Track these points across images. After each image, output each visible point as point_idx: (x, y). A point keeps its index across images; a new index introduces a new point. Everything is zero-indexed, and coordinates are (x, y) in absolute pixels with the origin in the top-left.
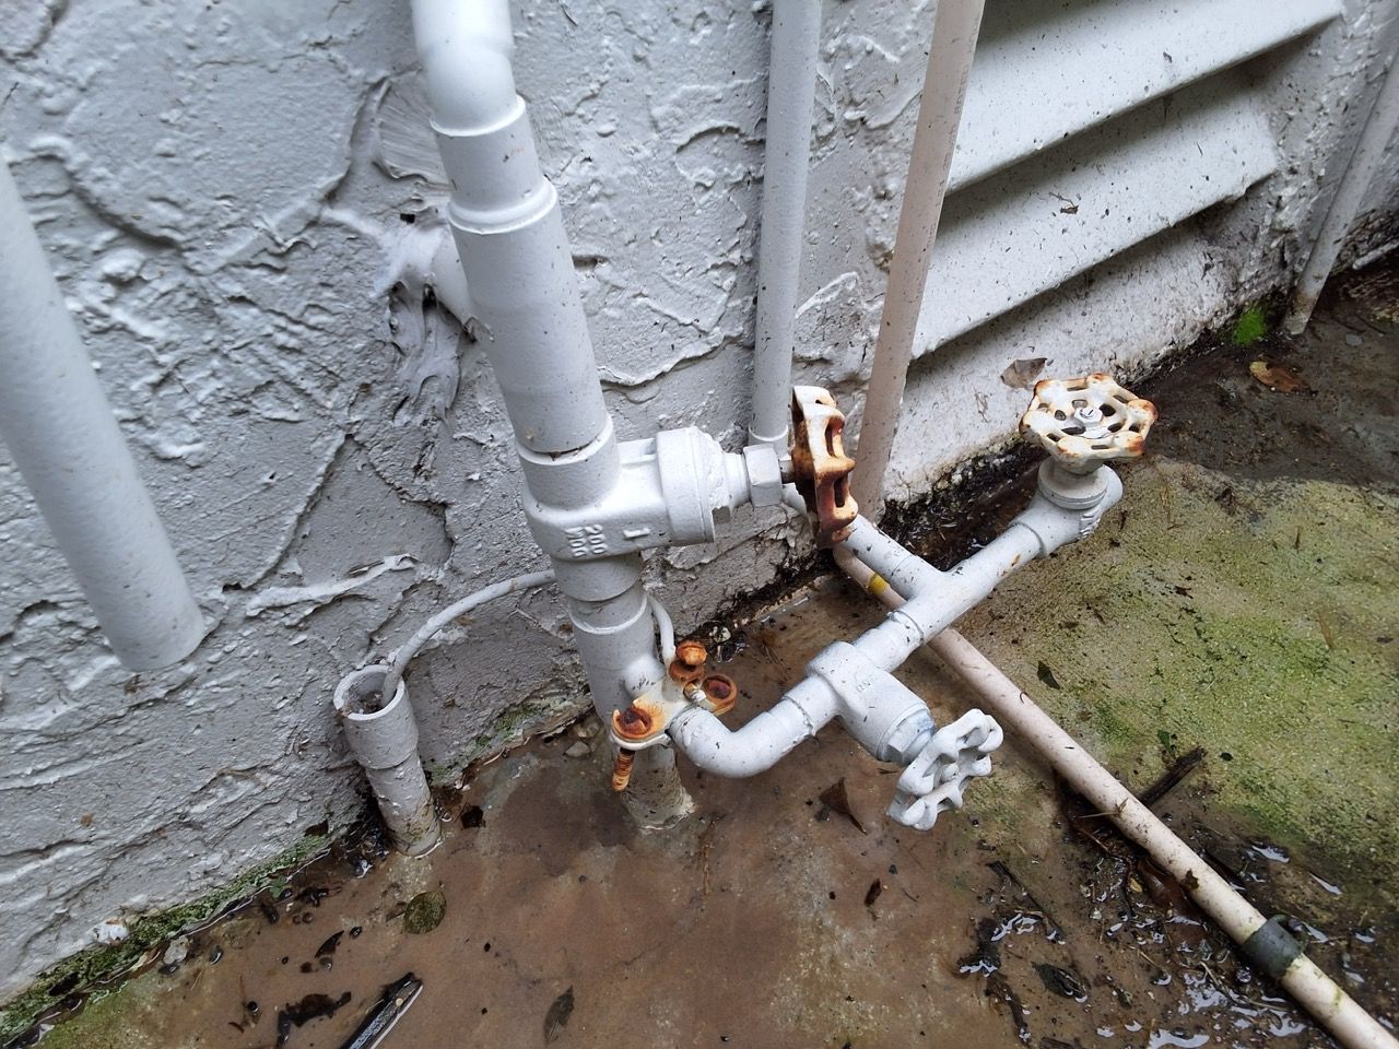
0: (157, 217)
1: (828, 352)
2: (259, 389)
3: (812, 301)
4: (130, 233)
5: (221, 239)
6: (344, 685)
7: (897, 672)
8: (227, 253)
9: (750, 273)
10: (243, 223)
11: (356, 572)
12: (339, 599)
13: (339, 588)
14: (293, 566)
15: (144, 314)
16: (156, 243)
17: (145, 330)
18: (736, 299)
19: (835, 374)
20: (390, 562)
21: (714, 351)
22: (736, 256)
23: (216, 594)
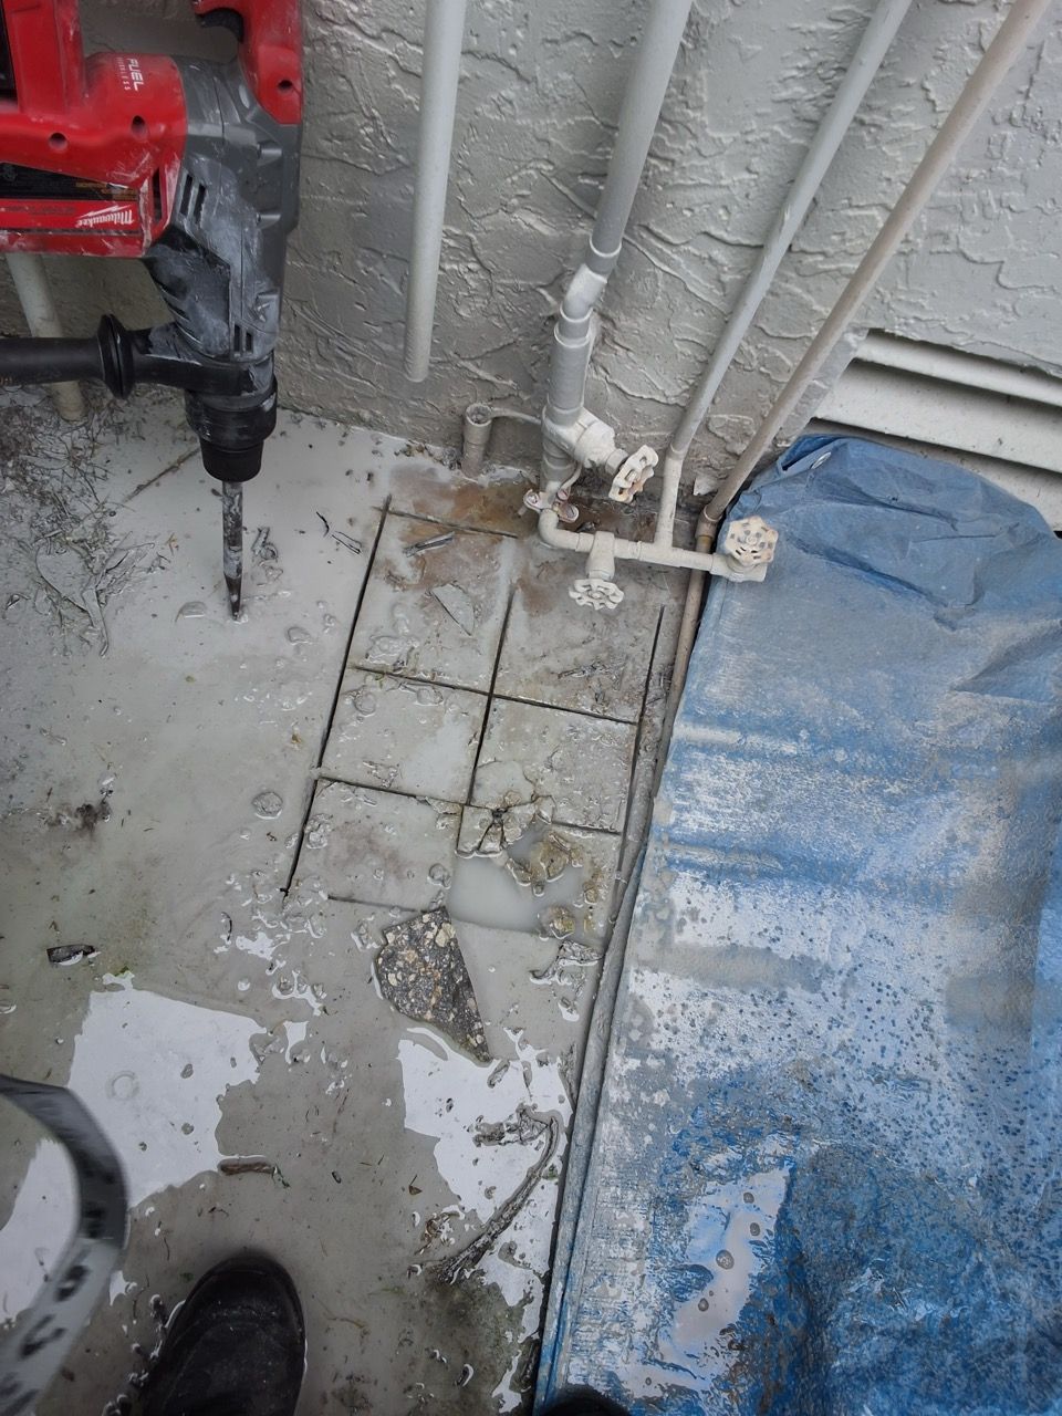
0: (489, 264)
1: (727, 438)
2: (494, 315)
3: (725, 416)
4: (479, 262)
5: (504, 277)
6: (476, 405)
7: (615, 558)
8: (504, 281)
9: (695, 390)
10: (512, 278)
11: (497, 376)
12: (487, 381)
13: (490, 378)
14: (479, 362)
15: (474, 280)
16: (484, 268)
17: (471, 283)
18: (685, 394)
19: (728, 448)
20: (511, 382)
21: (668, 404)
22: (691, 381)
23: (451, 353)
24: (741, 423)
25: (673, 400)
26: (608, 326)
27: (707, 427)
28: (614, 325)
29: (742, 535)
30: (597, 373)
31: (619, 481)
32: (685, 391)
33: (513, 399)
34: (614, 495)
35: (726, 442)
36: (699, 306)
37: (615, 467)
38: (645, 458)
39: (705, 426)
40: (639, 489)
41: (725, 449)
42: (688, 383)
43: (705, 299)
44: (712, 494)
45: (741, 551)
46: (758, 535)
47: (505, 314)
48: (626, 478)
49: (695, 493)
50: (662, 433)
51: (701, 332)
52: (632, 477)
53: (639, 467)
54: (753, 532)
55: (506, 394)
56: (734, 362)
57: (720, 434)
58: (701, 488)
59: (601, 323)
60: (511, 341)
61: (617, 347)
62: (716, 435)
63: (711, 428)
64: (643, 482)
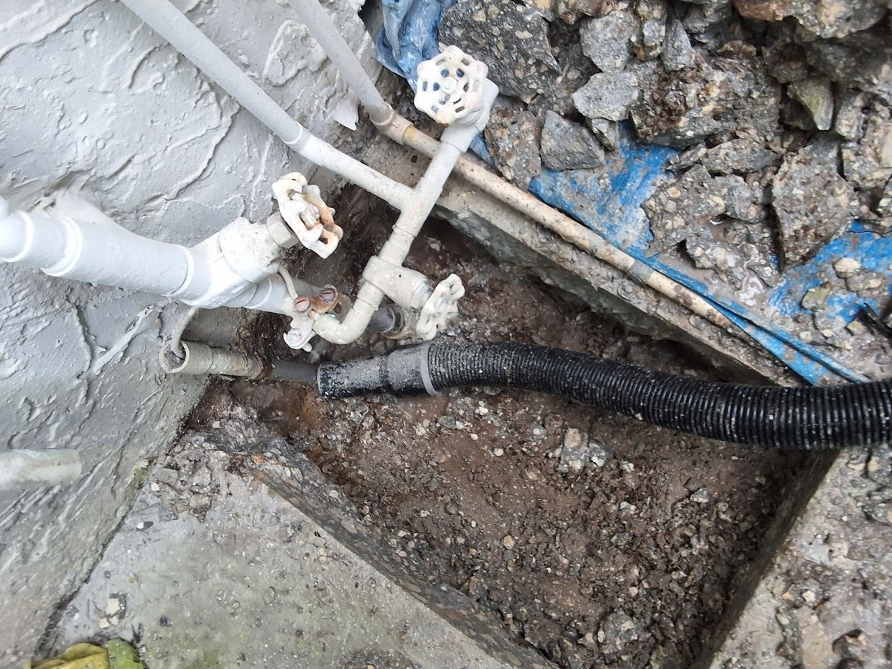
1: (300, 64)
2: (23, 331)
3: (270, 57)
11: (127, 329)
12: (130, 343)
13: (127, 339)
14: (99, 350)
18: (222, 102)
19: (313, 68)
20: (141, 315)
21: (230, 128)
22: (206, 87)
23: (77, 382)
24: (287, 38)
25: (227, 120)
26: (84, 179)
27: (277, 86)
28: (80, 172)
29: (438, 95)
30: (158, 210)
31: (309, 239)
32: (218, 100)
33: (167, 314)
34: (325, 251)
35: (305, 68)
36: (78, 34)
37: (288, 236)
38: (291, 193)
39: (276, 89)
40: (329, 213)
41: (313, 73)
42: (206, 93)
43: (63, 20)
44: (360, 109)
45: (458, 105)
46: (445, 73)
47: (23, 317)
48: (309, 228)
49: (354, 128)
50: (268, 146)
51: (126, 47)
52: (311, 220)
53: (299, 204)
54: (438, 78)
55: (157, 321)
56: (192, 14)
57: (291, 73)
58: (350, 120)
59: (75, 188)
60: (75, 311)
61: (121, 176)
62: (292, 78)
63: (281, 81)
64: (323, 205)
